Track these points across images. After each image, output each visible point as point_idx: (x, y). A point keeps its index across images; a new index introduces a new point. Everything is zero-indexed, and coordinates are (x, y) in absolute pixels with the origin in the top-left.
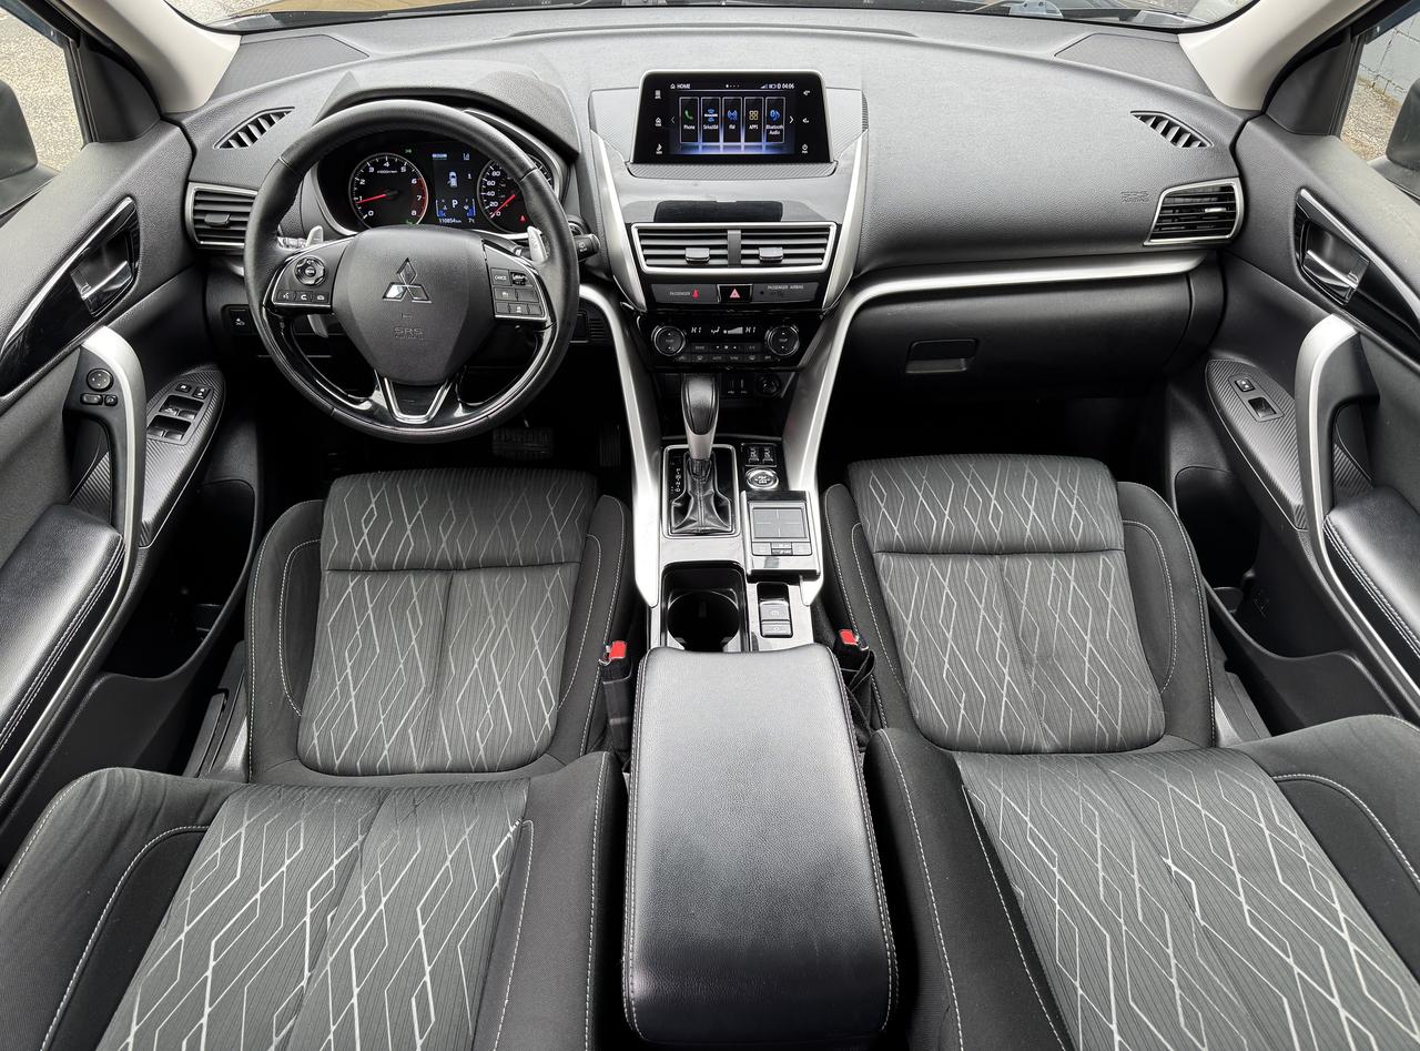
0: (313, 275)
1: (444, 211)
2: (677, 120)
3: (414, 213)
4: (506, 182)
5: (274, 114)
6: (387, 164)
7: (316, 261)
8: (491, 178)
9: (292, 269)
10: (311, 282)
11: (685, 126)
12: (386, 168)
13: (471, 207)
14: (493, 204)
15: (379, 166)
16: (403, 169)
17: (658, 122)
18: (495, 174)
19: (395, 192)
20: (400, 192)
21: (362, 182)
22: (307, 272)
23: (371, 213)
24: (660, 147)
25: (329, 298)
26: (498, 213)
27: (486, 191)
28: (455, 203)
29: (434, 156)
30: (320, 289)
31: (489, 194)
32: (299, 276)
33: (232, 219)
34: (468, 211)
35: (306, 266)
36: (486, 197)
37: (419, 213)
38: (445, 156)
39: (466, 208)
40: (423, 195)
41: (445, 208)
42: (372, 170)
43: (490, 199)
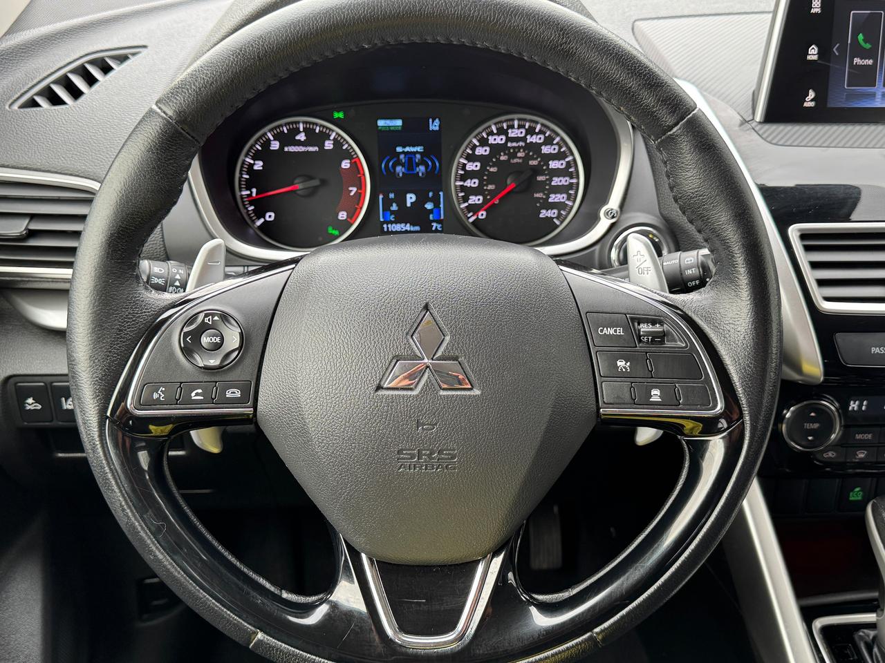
0: (217, 347)
1: (393, 212)
2: (842, 50)
3: (343, 215)
4: (499, 164)
5: (114, 58)
6: (302, 137)
7: (225, 317)
8: (471, 158)
9: (174, 336)
10: (214, 362)
11: (857, 61)
12: (299, 143)
13: (437, 205)
14: (475, 200)
15: (287, 138)
16: (329, 145)
17: (813, 53)
18: (480, 151)
19: (315, 183)
20: (324, 182)
21: (259, 166)
22: (205, 340)
23: (270, 216)
24: (812, 94)
25: (252, 392)
26: (482, 215)
27: (463, 178)
28: (411, 198)
29: (381, 123)
30: (233, 376)
31: (469, 183)
32: (187, 351)
33: (36, 226)
34: (431, 211)
35: (203, 328)
36: (463, 188)
37: (352, 215)
38: (399, 123)
39: (429, 206)
40: (361, 186)
41: (394, 207)
42: (275, 145)
43: (469, 192)
